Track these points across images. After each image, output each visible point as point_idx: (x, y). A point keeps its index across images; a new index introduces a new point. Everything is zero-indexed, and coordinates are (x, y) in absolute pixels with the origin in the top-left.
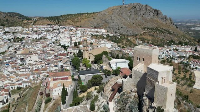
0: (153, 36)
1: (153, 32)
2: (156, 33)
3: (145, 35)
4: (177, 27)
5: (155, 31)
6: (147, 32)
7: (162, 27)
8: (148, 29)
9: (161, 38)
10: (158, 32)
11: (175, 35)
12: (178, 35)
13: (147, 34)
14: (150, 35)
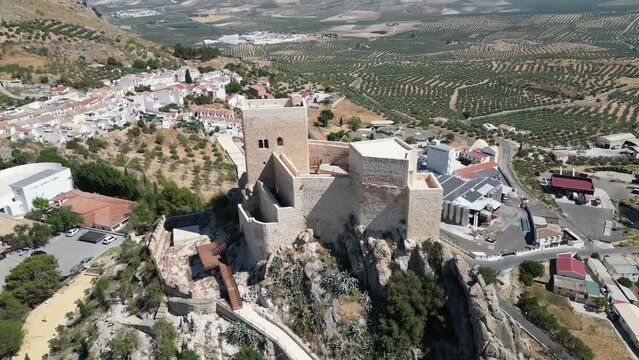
0: (44, 52)
1: (37, 37)
2: (48, 41)
3: (12, 54)
4: (99, 15)
5: (42, 33)
6: (13, 39)
7: (51, 15)
8: (15, 29)
9: (74, 56)
10: (54, 37)
11: (109, 40)
12: (118, 41)
13: (19, 48)
14: (32, 50)
